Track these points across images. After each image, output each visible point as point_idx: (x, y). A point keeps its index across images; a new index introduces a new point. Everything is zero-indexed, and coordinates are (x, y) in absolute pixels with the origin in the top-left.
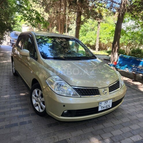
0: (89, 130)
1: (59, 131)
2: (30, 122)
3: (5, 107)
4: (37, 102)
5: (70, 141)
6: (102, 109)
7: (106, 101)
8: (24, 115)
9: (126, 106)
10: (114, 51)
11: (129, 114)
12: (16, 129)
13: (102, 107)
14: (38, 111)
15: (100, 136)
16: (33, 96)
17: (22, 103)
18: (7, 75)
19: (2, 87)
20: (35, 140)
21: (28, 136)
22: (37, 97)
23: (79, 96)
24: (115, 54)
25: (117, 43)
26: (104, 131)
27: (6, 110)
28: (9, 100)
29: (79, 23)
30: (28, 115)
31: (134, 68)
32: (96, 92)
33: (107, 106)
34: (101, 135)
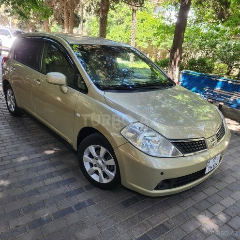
0: (189, 204)
2: (91, 202)
3: (31, 180)
4: (96, 166)
5: (169, 225)
6: (209, 171)
7: (215, 158)
8: (74, 190)
10: (173, 63)
11: (229, 170)
13: (210, 168)
14: (98, 181)
15: (209, 211)
16: (86, 156)
17: (58, 168)
19: (2, 141)
20: (117, 233)
21: (101, 227)
22: (96, 158)
26: (209, 202)
27: (37, 185)
28: (30, 166)
31: (208, 93)
32: (203, 146)
33: (215, 165)
34: (209, 209)
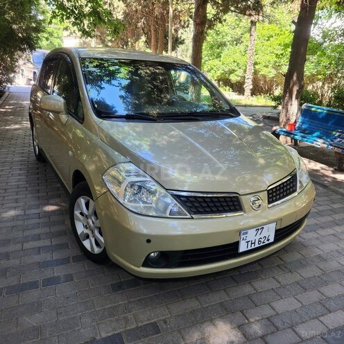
0: (215, 298)
1: (139, 301)
2: (69, 278)
3: (10, 240)
4: (87, 228)
5: (165, 326)
6: (249, 248)
7: (259, 228)
8: (56, 260)
9: (315, 235)
12: (33, 295)
13: (250, 243)
14: (90, 250)
15: (243, 314)
16: (77, 213)
18: (21, 161)
19: (6, 190)
20: (78, 326)
21: (61, 313)
22: (86, 216)
23: (189, 216)
24: (290, 102)
26: (252, 301)
27: (11, 248)
28: (20, 223)
29: (202, 24)
30: (65, 261)
31: (338, 140)
32: (234, 205)
33: (262, 240)
34: (245, 312)
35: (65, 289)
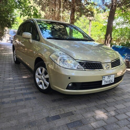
0: (93, 104)
1: (64, 105)
2: (35, 98)
3: (9, 86)
4: (41, 80)
5: (75, 113)
6: (106, 84)
7: (109, 76)
8: (28, 93)
9: (125, 86)
10: (107, 42)
11: (128, 92)
13: (106, 82)
14: (42, 88)
15: (105, 109)
16: (37, 74)
17: (25, 83)
18: (9, 63)
19: (5, 72)
20: (41, 113)
21: (34, 109)
22: (41, 75)
23: (84, 70)
24: (107, 45)
25: (109, 35)
27: (10, 89)
28: (12, 81)
30: (32, 93)
32: (100, 67)
33: (110, 81)
35: (34, 101)
